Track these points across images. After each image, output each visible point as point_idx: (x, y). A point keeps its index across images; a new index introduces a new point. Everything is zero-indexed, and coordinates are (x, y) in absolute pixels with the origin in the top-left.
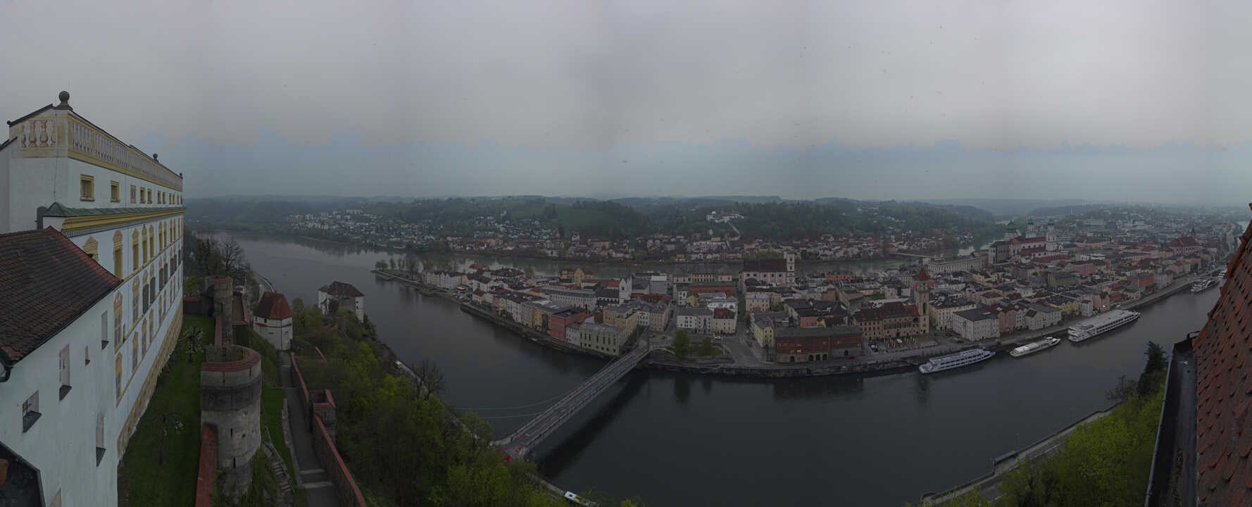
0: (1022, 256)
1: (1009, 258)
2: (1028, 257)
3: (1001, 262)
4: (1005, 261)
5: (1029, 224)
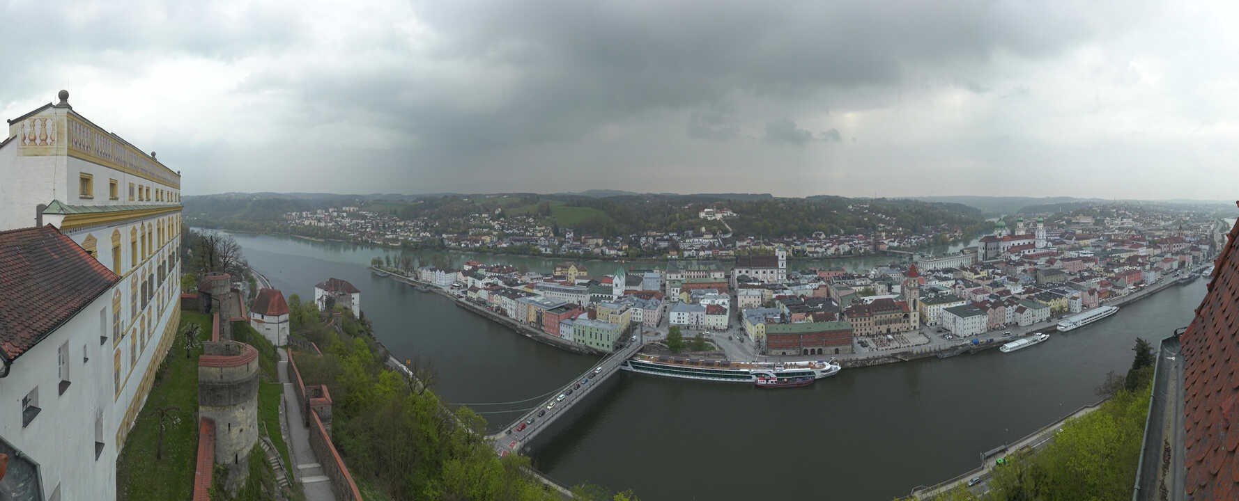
0: (1012, 253)
1: (998, 255)
2: (1017, 254)
3: (990, 259)
4: (995, 258)
5: (1019, 221)
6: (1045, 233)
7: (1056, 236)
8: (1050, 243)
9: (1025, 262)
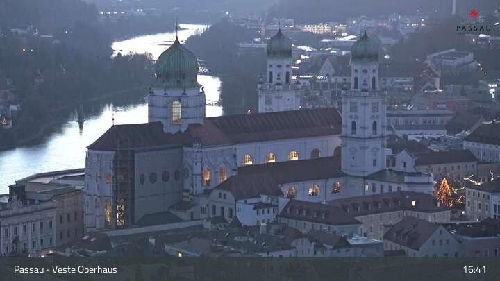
0: (239, 196)
1: (183, 206)
2: (264, 198)
3: (148, 220)
4: (167, 217)
5: (272, 53)
6: (383, 110)
7: (434, 126)
8: (403, 156)
9: (299, 235)
